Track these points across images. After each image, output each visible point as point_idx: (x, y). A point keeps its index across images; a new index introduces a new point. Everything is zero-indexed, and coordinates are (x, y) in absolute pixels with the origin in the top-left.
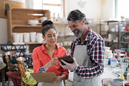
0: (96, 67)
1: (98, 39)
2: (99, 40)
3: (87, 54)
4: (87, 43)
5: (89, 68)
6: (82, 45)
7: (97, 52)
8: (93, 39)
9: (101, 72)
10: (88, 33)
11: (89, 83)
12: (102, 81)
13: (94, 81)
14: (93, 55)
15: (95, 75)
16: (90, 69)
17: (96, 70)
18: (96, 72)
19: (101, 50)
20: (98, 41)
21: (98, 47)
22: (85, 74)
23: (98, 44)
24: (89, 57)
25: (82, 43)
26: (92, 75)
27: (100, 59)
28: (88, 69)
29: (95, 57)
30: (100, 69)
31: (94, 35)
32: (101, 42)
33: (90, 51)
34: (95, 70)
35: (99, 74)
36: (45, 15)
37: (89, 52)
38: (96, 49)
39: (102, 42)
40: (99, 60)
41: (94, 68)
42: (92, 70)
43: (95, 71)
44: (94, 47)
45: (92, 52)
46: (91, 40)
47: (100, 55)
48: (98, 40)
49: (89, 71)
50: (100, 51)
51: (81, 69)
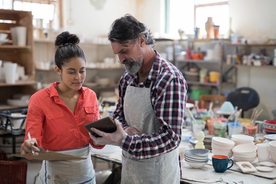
0: (164, 134)
1: (172, 77)
2: (175, 80)
3: (152, 107)
4: (150, 84)
5: (149, 138)
6: (141, 86)
7: (169, 103)
8: (163, 77)
9: (176, 143)
10: (154, 63)
11: (155, 163)
12: (179, 157)
13: (164, 159)
14: (162, 110)
15: (163, 151)
16: (153, 139)
17: (165, 141)
18: (163, 145)
19: (178, 99)
20: (173, 81)
21: (172, 93)
22: (141, 149)
23: (172, 88)
24: (155, 112)
25: (142, 83)
26: (155, 151)
27: (175, 118)
28: (147, 140)
29: (164, 112)
30: (172, 137)
31: (166, 68)
32: (179, 84)
33: (157, 100)
34: (162, 141)
35: (170, 148)
36: (21, 22)
37: (154, 102)
38: (168, 97)
39: (181, 83)
40: (172, 120)
41: (160, 137)
42: (155, 140)
43: (161, 144)
44: (165, 94)
45: (159, 102)
46: (160, 78)
47: (175, 109)
48: (173, 79)
49: (149, 145)
50: (176, 101)
51: (132, 142)
